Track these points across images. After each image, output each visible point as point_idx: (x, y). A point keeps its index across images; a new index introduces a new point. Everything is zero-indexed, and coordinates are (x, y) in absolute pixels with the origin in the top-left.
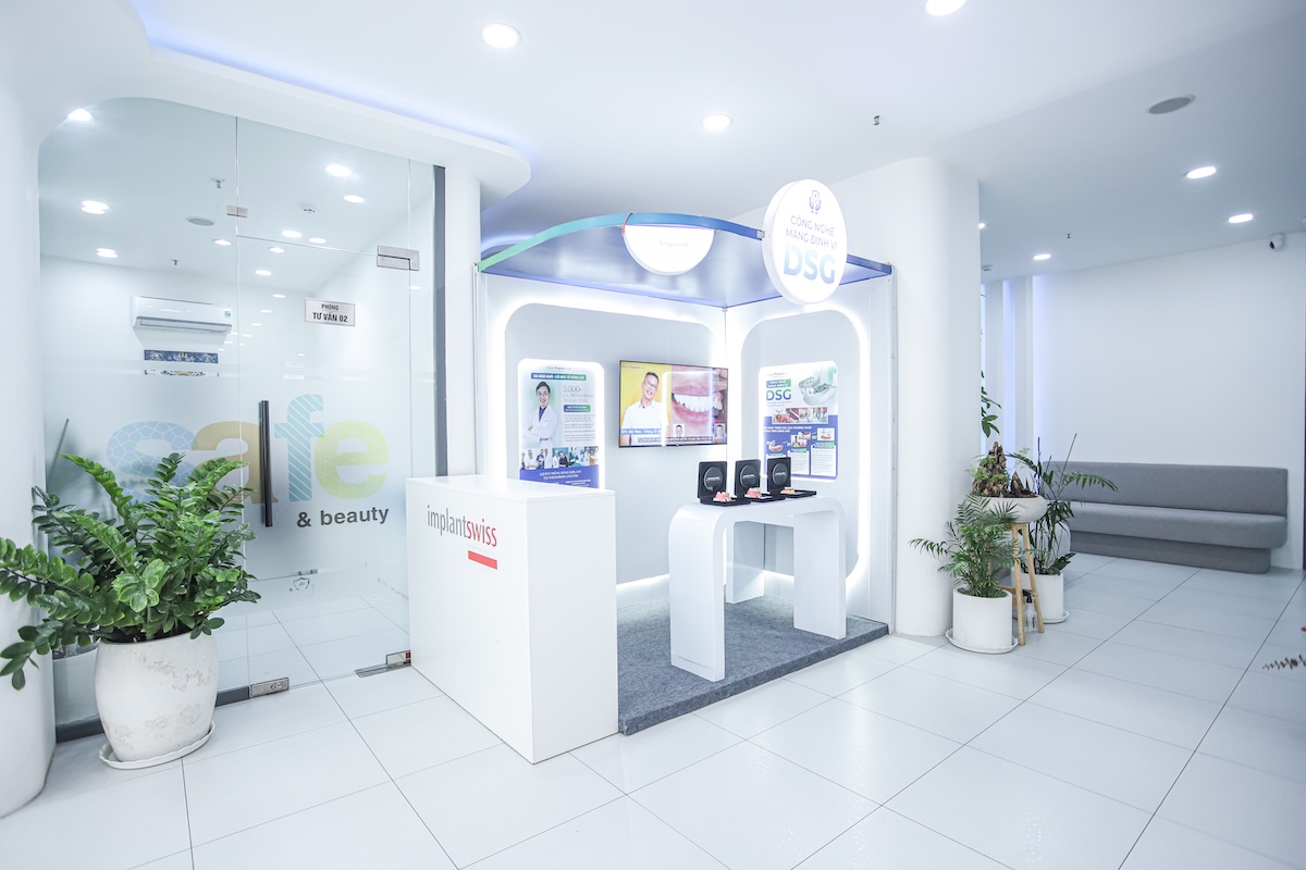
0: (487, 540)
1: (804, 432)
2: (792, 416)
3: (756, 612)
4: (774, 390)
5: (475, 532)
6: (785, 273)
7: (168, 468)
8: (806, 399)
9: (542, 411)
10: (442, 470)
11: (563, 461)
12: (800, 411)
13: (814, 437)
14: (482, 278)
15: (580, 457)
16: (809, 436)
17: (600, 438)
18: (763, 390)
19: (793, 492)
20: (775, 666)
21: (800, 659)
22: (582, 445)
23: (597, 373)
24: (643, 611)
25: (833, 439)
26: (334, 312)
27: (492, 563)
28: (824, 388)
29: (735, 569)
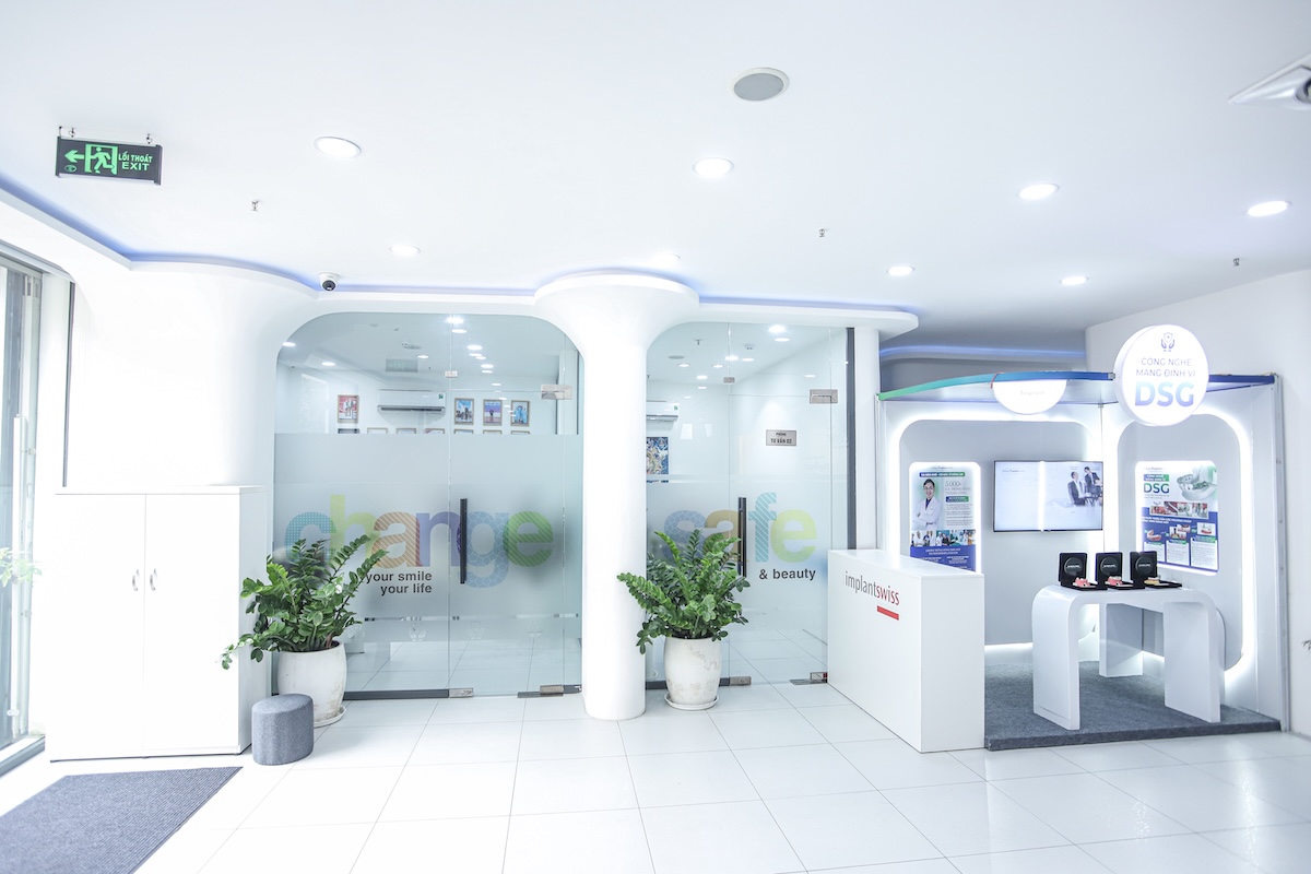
0: (892, 600)
1: (1183, 525)
2: (1170, 508)
3: (1128, 688)
4: (1152, 483)
5: (883, 594)
6: (1137, 404)
7: (694, 537)
8: (1184, 494)
9: (928, 502)
10: (852, 545)
11: (944, 541)
12: (1179, 505)
13: (1194, 531)
14: (882, 405)
15: (959, 538)
16: (1189, 529)
17: (977, 523)
18: (1140, 484)
19: (1157, 583)
20: (1132, 729)
21: (1161, 730)
22: (961, 528)
23: (975, 471)
24: (1014, 670)
25: (1214, 534)
26: (784, 438)
27: (896, 616)
28: (1204, 485)
29: (1108, 646)
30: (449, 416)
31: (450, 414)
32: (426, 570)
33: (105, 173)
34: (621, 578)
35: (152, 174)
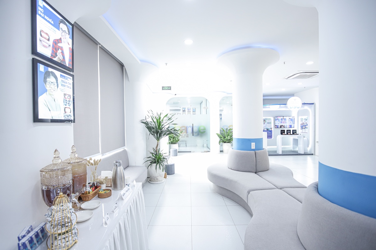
1: (304, 126)
2: (303, 124)
6: (290, 108)
7: (227, 129)
8: (304, 121)
9: (264, 123)
11: (267, 130)
15: (270, 129)
17: (273, 126)
18: (300, 120)
23: (272, 119)
28: (307, 120)
30: (181, 111)
31: (182, 111)
32: (188, 134)
33: (166, 89)
34: (217, 134)
35: (170, 89)
